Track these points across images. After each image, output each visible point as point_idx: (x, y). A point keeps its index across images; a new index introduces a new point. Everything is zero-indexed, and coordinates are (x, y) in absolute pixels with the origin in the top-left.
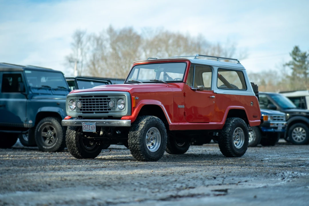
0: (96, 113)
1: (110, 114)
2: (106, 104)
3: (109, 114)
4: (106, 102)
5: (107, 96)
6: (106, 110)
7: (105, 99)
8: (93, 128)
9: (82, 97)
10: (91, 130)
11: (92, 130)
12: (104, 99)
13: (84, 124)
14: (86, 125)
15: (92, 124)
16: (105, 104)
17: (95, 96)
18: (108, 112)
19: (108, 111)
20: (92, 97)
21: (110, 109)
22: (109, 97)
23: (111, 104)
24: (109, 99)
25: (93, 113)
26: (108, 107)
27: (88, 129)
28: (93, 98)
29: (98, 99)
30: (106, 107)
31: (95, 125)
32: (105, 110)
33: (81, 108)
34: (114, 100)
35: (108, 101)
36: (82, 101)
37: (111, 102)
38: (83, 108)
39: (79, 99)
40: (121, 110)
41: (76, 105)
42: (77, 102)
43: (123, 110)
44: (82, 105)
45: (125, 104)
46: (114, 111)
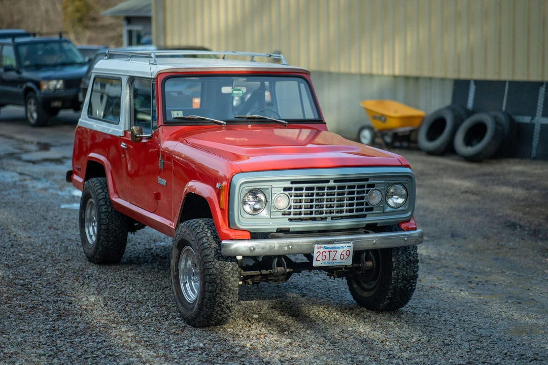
0: (333, 218)
1: (371, 219)
2: (362, 198)
3: (368, 219)
4: (363, 192)
5: (367, 180)
6: (362, 210)
7: (363, 186)
8: (347, 257)
9: (293, 183)
10: (339, 260)
11: (342, 261)
12: (360, 187)
13: (318, 248)
14: (326, 250)
15: (342, 247)
16: (359, 198)
17: (335, 181)
18: (365, 216)
19: (364, 213)
20: (328, 181)
21: (371, 209)
22: (370, 182)
23: (374, 198)
24: (372, 186)
26: (367, 204)
27: (331, 259)
28: (331, 184)
29: (343, 187)
30: (362, 204)
31: (351, 250)
32: (359, 210)
33: (288, 209)
34: (383, 188)
35: (368, 191)
36: (293, 192)
37: (374, 192)
38: (292, 210)
39: (282, 189)
40: (397, 209)
41: (273, 201)
42: (275, 195)
43: (400, 209)
44: (293, 201)
45: (408, 195)
46: (382, 211)
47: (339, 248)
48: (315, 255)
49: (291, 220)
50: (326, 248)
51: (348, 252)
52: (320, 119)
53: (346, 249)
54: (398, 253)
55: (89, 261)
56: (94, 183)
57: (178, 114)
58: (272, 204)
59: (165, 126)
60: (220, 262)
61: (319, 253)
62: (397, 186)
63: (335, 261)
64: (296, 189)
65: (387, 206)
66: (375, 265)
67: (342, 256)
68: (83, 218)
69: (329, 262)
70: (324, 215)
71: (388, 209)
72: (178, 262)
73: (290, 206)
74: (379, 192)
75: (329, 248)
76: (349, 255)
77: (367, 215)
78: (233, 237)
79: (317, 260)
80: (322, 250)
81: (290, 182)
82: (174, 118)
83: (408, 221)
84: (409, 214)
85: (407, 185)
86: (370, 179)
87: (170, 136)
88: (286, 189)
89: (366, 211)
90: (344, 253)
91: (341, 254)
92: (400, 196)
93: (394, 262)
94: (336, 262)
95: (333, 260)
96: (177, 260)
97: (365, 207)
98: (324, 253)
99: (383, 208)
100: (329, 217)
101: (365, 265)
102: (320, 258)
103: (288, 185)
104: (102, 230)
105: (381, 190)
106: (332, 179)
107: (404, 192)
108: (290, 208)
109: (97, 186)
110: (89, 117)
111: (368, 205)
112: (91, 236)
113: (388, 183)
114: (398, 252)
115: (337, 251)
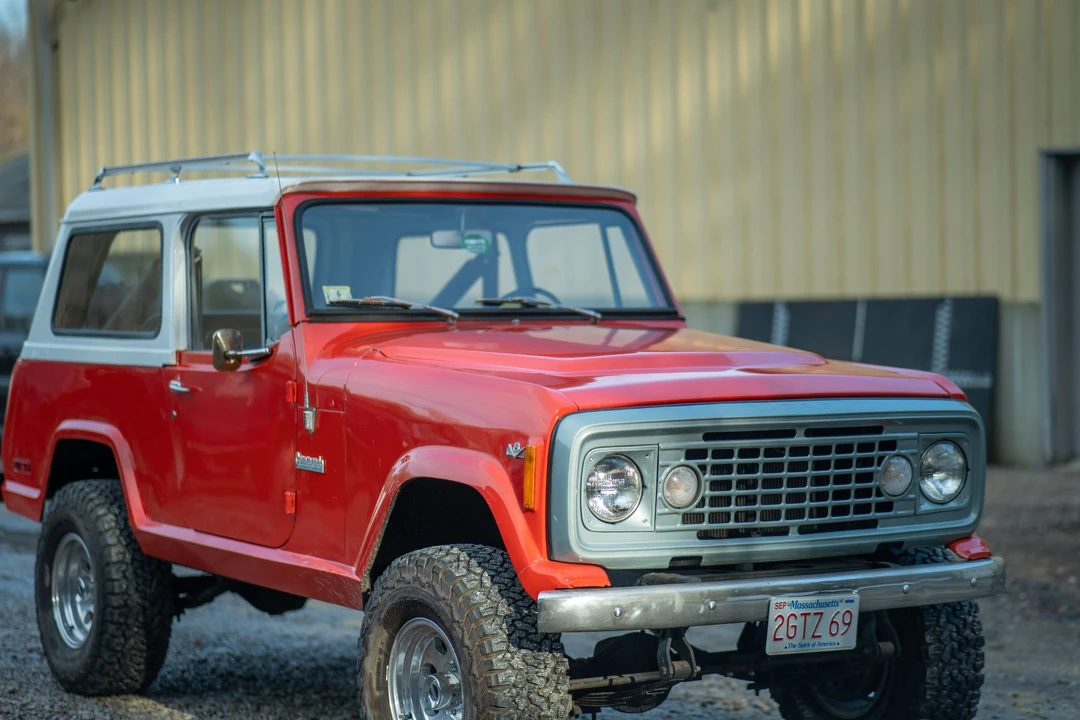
0: (803, 530)
1: (886, 531)
2: (869, 477)
3: (880, 531)
4: (868, 462)
5: (878, 430)
6: (865, 508)
7: (869, 447)
8: (844, 628)
9: (709, 436)
10: (826, 638)
11: (832, 640)
12: (863, 447)
13: (779, 606)
14: (798, 612)
15: (835, 603)
16: (861, 478)
17: (810, 432)
18: (872, 524)
19: (872, 515)
20: (790, 433)
21: (886, 507)
22: (886, 435)
23: (896, 476)
24: (890, 445)
25: (783, 532)
26: (879, 493)
27: (809, 634)
28: (800, 439)
29: (825, 449)
30: (866, 493)
31: (855, 609)
32: (860, 509)
33: (698, 506)
34: (915, 451)
35: (881, 459)
36: (708, 460)
37: (895, 460)
38: (707, 509)
39: (683, 453)
40: (943, 508)
41: (660, 486)
42: (668, 469)
43: (953, 504)
44: (708, 484)
45: (968, 470)
46: (912, 512)
47: (827, 605)
48: (773, 626)
49: (704, 535)
50: (795, 605)
51: (847, 616)
52: (671, 309)
53: (842, 608)
54: (938, 621)
55: (68, 691)
56: (82, 495)
57: (338, 294)
58: (659, 494)
59: (309, 322)
60: (523, 651)
61: (780, 621)
62: (944, 446)
63: (817, 640)
64: (717, 454)
65: (922, 499)
66: (900, 650)
67: (834, 626)
68: (47, 583)
69: (806, 641)
70: (782, 522)
71: (926, 507)
72: (387, 662)
73: (703, 499)
74: (904, 461)
75: (804, 606)
76: (849, 624)
77: (880, 522)
78: (566, 582)
79: (775, 639)
80: (787, 612)
81: (701, 435)
82: (332, 304)
83: (967, 537)
84: (973, 517)
85: (965, 445)
86: (886, 428)
87: (324, 348)
88: (691, 454)
89: (877, 511)
90: (838, 619)
91: (832, 622)
92: (952, 473)
93: (931, 644)
94: (820, 644)
95: (813, 637)
96: (382, 657)
97: (873, 499)
98: (792, 618)
99: (915, 503)
100: (794, 525)
101: (878, 651)
102: (781, 634)
103: (700, 443)
104: (109, 610)
105: (911, 458)
106: (801, 425)
107: (960, 460)
108: (702, 504)
109: (91, 500)
110: (57, 334)
111: (881, 495)
112: (70, 629)
113: (925, 439)
114: (939, 618)
115: (821, 614)
